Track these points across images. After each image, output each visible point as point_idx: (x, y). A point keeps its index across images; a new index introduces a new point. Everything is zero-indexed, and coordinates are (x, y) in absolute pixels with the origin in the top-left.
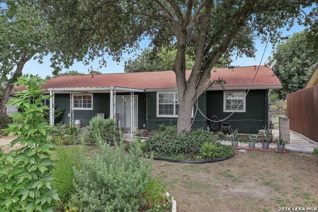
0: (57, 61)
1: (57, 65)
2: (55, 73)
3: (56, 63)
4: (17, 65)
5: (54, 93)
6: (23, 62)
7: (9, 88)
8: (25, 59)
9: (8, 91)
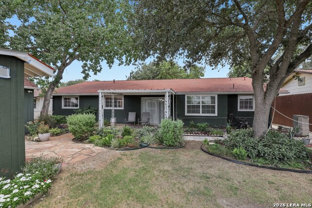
0: (87, 68)
1: (87, 72)
2: (85, 78)
3: (86, 70)
4: (58, 69)
5: (103, 94)
6: (64, 67)
7: (51, 90)
8: (65, 64)
9: (50, 93)
